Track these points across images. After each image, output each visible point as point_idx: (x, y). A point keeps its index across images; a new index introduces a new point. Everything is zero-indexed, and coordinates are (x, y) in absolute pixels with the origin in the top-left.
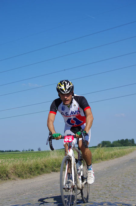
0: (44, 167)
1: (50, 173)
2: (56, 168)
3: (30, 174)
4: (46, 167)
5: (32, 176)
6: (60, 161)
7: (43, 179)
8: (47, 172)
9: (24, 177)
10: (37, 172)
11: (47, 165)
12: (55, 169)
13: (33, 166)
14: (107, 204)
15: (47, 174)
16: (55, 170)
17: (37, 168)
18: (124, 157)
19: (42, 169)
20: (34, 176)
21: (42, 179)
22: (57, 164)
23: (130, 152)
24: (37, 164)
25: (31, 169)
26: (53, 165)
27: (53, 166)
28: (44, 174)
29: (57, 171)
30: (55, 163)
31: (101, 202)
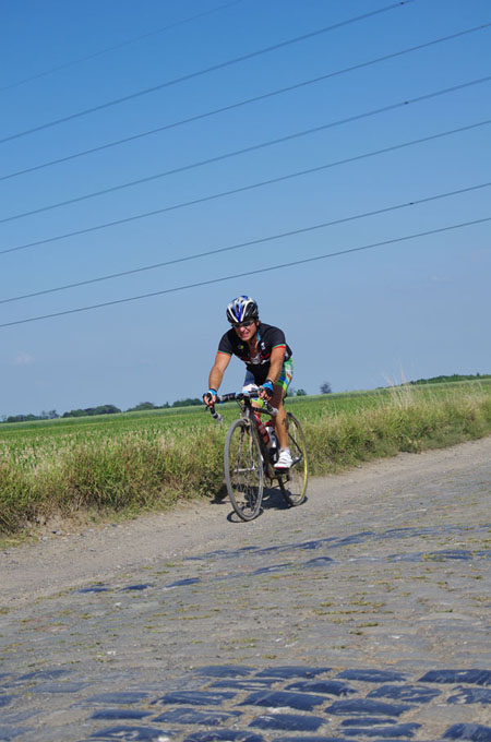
0: (374, 438)
1: (395, 455)
2: (413, 440)
3: (334, 459)
4: (380, 436)
5: (338, 467)
6: (423, 416)
7: (375, 475)
8: (387, 454)
9: (316, 470)
10: (353, 454)
11: (383, 430)
12: (410, 442)
13: (341, 435)
15: (385, 459)
16: (410, 445)
17: (354, 441)
19: (368, 444)
20: (347, 467)
21: (371, 476)
22: (414, 426)
24: (354, 429)
25: (335, 443)
26: (404, 429)
27: (402, 432)
28: (378, 460)
29: (416, 450)
30: (410, 422)
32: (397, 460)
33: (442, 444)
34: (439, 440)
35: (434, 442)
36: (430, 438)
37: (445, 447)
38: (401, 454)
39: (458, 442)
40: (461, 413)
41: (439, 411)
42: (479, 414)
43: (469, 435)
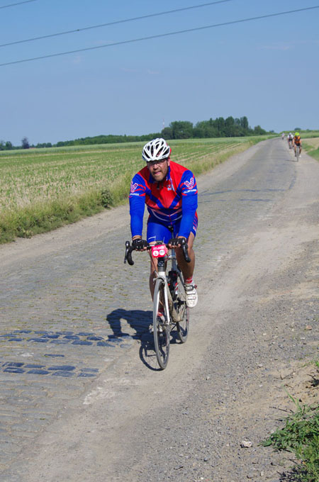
1: (14, 241)
2: (26, 230)
4: (4, 230)
6: (35, 214)
8: (8, 241)
11: (6, 227)
12: (24, 231)
14: (64, 336)
15: (6, 244)
16: (24, 234)
22: (28, 221)
23: (217, 164)
26: (21, 223)
27: (20, 225)
28: (1, 246)
29: (28, 236)
30: (25, 218)
31: (57, 333)
32: (13, 244)
33: (47, 230)
34: (45, 228)
35: (41, 229)
36: (39, 226)
37: (49, 231)
38: (17, 239)
39: (59, 226)
40: (62, 208)
41: (47, 208)
42: (76, 206)
43: (67, 221)
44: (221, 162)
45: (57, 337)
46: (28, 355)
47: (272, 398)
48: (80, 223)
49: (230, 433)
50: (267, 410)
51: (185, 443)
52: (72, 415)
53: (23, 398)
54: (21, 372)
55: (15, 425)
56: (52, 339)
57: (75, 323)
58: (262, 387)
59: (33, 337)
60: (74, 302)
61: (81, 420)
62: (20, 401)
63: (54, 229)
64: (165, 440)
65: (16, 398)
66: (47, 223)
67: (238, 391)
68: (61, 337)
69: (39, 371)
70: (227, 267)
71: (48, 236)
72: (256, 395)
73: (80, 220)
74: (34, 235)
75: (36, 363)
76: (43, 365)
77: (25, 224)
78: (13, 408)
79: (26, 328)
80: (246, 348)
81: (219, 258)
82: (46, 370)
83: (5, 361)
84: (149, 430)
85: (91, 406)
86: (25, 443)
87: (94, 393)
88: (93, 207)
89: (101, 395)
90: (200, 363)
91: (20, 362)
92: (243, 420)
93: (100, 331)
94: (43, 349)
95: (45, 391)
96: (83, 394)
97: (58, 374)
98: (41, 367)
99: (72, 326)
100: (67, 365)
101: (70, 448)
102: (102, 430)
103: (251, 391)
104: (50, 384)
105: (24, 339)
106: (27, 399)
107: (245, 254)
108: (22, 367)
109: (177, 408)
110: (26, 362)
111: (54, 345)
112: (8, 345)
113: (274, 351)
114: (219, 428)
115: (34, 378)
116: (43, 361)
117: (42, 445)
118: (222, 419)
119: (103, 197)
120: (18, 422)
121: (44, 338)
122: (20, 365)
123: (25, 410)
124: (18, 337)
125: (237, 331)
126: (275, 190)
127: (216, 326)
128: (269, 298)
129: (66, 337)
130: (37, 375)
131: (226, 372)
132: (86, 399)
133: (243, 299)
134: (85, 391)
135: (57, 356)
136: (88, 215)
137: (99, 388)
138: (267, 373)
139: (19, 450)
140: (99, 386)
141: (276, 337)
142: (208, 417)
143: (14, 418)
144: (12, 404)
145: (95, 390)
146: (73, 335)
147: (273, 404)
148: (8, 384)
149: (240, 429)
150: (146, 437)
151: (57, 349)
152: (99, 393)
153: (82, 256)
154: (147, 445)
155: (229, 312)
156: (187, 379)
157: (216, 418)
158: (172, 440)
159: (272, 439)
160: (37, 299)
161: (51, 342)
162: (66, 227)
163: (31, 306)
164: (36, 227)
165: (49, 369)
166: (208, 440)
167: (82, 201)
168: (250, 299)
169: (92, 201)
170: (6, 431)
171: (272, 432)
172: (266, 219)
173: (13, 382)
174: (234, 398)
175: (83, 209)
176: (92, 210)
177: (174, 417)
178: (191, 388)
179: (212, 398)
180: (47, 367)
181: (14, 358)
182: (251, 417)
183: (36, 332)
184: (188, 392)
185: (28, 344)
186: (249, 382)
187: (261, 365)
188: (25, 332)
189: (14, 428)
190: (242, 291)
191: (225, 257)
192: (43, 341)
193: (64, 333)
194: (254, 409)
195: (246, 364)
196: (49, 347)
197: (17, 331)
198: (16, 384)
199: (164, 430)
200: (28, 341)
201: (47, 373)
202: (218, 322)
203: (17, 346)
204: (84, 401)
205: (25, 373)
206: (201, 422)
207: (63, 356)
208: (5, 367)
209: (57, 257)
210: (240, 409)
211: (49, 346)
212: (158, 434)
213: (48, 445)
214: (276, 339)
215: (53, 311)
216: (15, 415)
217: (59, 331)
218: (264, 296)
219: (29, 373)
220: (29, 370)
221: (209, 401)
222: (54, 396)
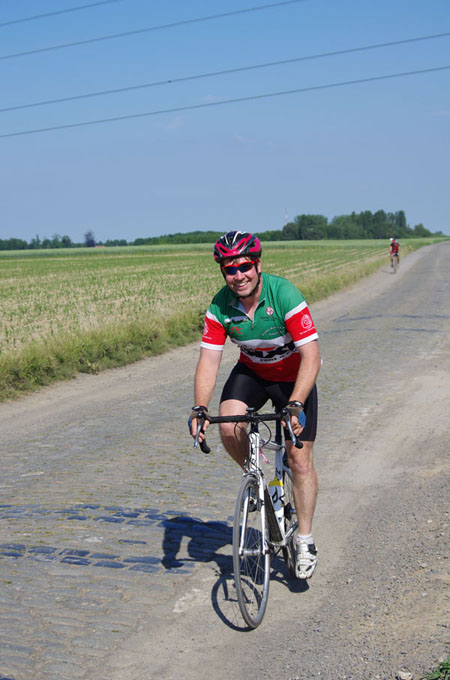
1: (74, 378)
2: (91, 362)
3: (14, 386)
4: (62, 361)
5: (18, 393)
6: (105, 340)
7: (48, 401)
8: (66, 377)
10: (33, 380)
11: (64, 357)
12: (89, 364)
13: (23, 365)
14: (146, 514)
15: (63, 383)
16: (89, 367)
18: (331, 299)
19: (49, 370)
20: (25, 392)
21: (44, 403)
22: (95, 350)
23: (361, 277)
24: (35, 359)
25: (16, 374)
26: (85, 353)
27: (84, 356)
28: (56, 384)
29: (94, 372)
30: (91, 346)
31: (136, 510)
32: (73, 383)
33: (121, 363)
34: (118, 360)
35: (114, 362)
36: (111, 358)
37: (125, 365)
38: (79, 376)
39: (138, 359)
40: (143, 333)
41: (122, 332)
42: (162, 330)
43: (150, 352)
44: (367, 274)
45: (136, 516)
46: (96, 540)
47: (440, 612)
48: (168, 354)
49: (382, 659)
50: (433, 629)
51: (317, 671)
52: (158, 627)
53: (88, 600)
54: (85, 563)
55: (77, 638)
56: (129, 519)
57: (161, 497)
58: (426, 596)
59: (103, 515)
60: (159, 467)
61: (171, 635)
62: (84, 604)
63: (131, 362)
64: (288, 667)
65: (78, 601)
66: (121, 353)
67: (392, 600)
68: (142, 516)
69: (111, 563)
70: (376, 424)
71: (122, 373)
72: (417, 606)
73: (168, 350)
74: (103, 369)
75: (106, 552)
76: (117, 554)
77: (91, 355)
78: (74, 615)
79: (93, 503)
80: (404, 539)
81: (365, 412)
82: (121, 562)
83: (63, 548)
84: (267, 652)
85: (183, 614)
86: (91, 664)
87: (189, 596)
88: (186, 333)
89: (198, 600)
90: (337, 559)
91: (83, 549)
92: (399, 642)
93: (198, 510)
94: (116, 532)
95: (120, 591)
96: (174, 597)
97: (137, 568)
98: (114, 557)
99: (157, 501)
100: (151, 555)
101: (155, 673)
102: (199, 650)
103: (410, 601)
104: (126, 582)
105: (89, 517)
106: (94, 602)
107: (401, 406)
108: (87, 557)
109: (305, 621)
110: (93, 550)
111: (131, 527)
112: (67, 525)
113: (443, 546)
114: (365, 652)
115: (103, 573)
116: (116, 549)
117: (115, 669)
118: (369, 639)
119: (201, 319)
120: (82, 633)
121: (117, 516)
122: (84, 553)
123: (90, 617)
124: (81, 514)
125: (391, 515)
126: (444, 317)
127: (360, 508)
128: (437, 470)
129: (148, 516)
130: (108, 569)
131: (375, 574)
132: (177, 605)
133: (398, 471)
134: (176, 593)
135: (137, 542)
136: (179, 345)
137: (196, 590)
138: (433, 577)
139: (83, 673)
140: (195, 587)
141: (445, 525)
142: (349, 636)
143: (76, 629)
144: (72, 609)
145: (189, 592)
146: (160, 513)
147: (443, 621)
148: (67, 580)
149: (395, 654)
150: (262, 661)
151: (136, 533)
152: (195, 597)
153: (172, 402)
154: (263, 672)
155: (378, 487)
156: (320, 582)
157: (360, 637)
158: (298, 667)
159: (441, 670)
160: (107, 461)
161: (128, 523)
162: (148, 360)
163: (99, 471)
164: (105, 358)
165: (125, 561)
166: (349, 669)
167: (171, 324)
168: (410, 470)
169: (185, 324)
170: (63, 646)
171: (441, 660)
172: (431, 357)
173: (74, 577)
174: (386, 610)
175: (172, 336)
176: (184, 338)
177: (301, 634)
178: (325, 594)
179: (356, 609)
180: (123, 557)
181: (76, 544)
182: (410, 638)
183: (106, 508)
184: (320, 600)
185: (95, 524)
186: (408, 588)
187: (424, 565)
188: (91, 508)
189: (75, 642)
190: (397, 459)
191: (372, 409)
192: (116, 521)
193: (145, 510)
194: (415, 627)
195: (403, 563)
196: (126, 530)
197: (79, 506)
198: (78, 581)
199: (287, 653)
200: (96, 520)
201: (122, 566)
202: (364, 502)
203: (79, 526)
204: (174, 608)
205: (90, 566)
206: (339, 643)
207: (145, 543)
208: (63, 556)
209: (136, 403)
210: (396, 626)
211: (124, 528)
212: (278, 658)
213: (123, 669)
214: (447, 529)
215: (131, 479)
216: (77, 624)
217: (139, 507)
218: (429, 467)
219: (98, 565)
220: (96, 561)
221: (351, 613)
222: (132, 598)
